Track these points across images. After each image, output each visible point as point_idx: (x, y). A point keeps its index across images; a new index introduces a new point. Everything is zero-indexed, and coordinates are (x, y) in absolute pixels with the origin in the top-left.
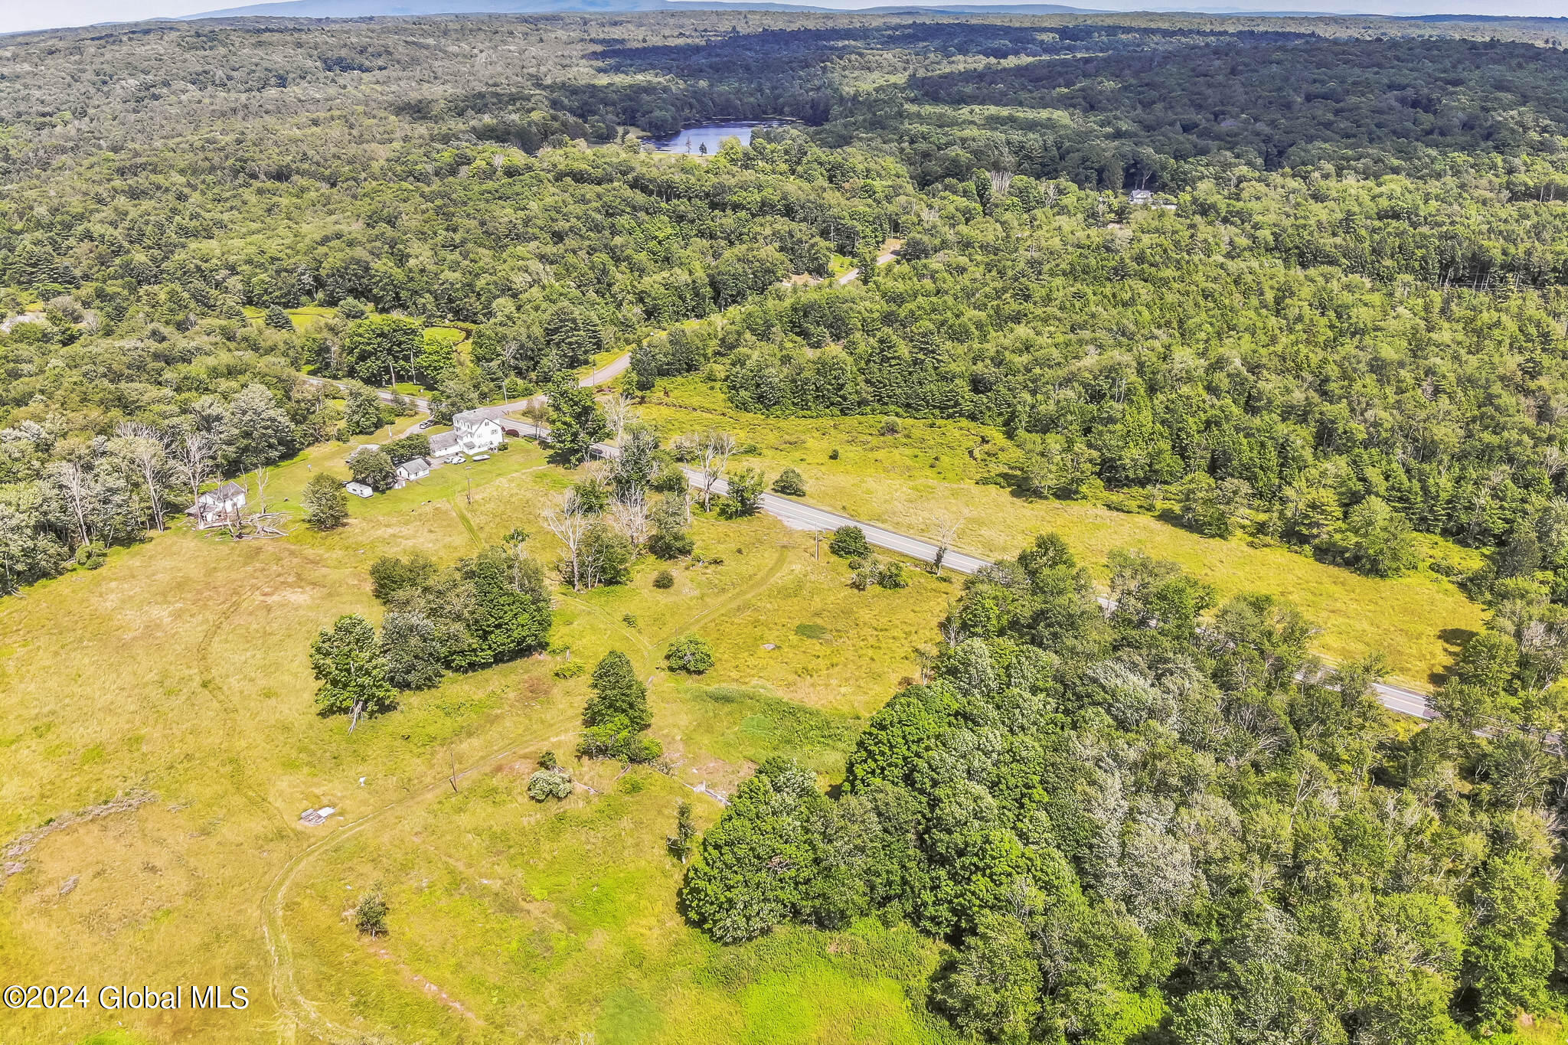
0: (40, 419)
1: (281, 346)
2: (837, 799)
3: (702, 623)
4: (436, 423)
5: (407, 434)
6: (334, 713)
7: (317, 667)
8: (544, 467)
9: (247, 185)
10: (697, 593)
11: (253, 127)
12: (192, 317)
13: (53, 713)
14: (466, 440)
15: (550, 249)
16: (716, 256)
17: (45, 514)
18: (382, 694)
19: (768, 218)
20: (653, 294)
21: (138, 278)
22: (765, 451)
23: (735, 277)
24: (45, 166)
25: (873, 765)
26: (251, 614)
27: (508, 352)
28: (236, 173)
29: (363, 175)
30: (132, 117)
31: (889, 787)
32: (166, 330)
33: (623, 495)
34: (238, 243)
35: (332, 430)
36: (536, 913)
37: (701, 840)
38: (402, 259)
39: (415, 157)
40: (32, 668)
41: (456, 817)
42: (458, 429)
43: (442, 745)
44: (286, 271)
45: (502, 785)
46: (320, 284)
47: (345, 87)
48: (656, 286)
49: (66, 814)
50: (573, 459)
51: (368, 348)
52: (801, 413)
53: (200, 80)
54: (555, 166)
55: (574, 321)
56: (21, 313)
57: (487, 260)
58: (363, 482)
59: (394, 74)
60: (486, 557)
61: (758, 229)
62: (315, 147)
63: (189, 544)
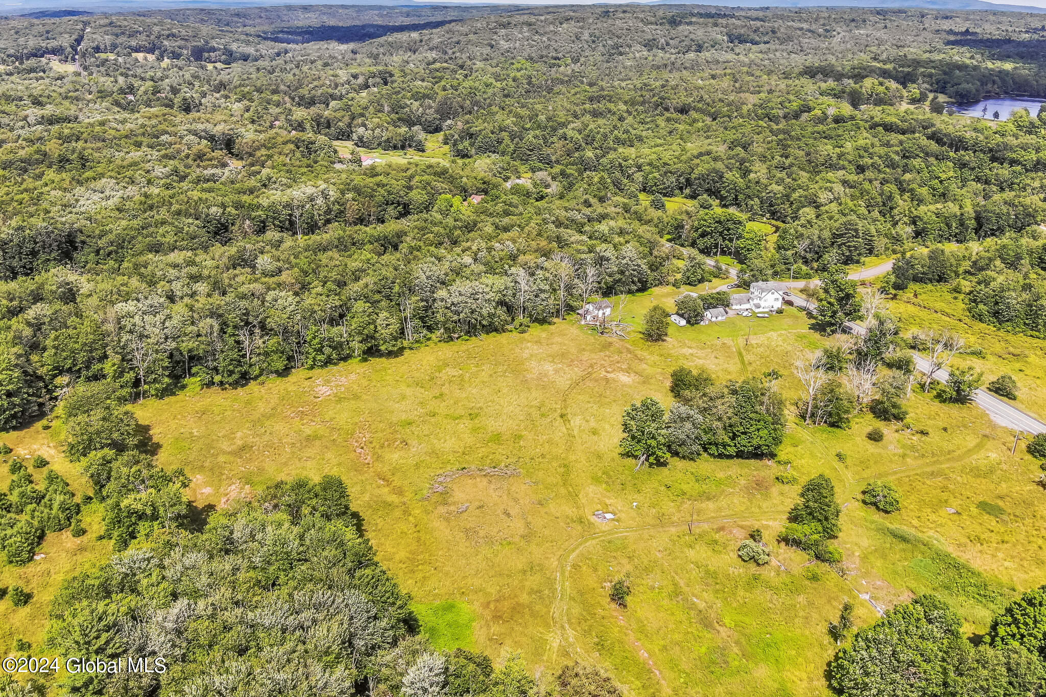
0: (514, 241)
1: (656, 221)
2: (976, 645)
3: (897, 476)
4: (739, 287)
5: (718, 290)
6: (629, 456)
7: (625, 425)
8: (805, 330)
9: (662, 115)
10: (901, 451)
11: (673, 78)
12: (609, 195)
13: (481, 408)
14: (756, 301)
15: (853, 178)
16: (986, 197)
17: (504, 295)
18: (660, 454)
19: (1040, 174)
20: (925, 219)
21: (585, 166)
22: (988, 356)
23: (999, 216)
24: (550, 90)
25: (1015, 630)
26: (596, 381)
27: (801, 246)
28: (657, 106)
29: (736, 114)
30: (605, 65)
31: (1024, 652)
32: (593, 201)
33: (860, 364)
34: (647, 151)
35: (671, 279)
36: (724, 635)
37: (855, 632)
38: (745, 173)
39: (773, 105)
40: (477, 380)
41: (686, 550)
42: (752, 293)
43: (689, 500)
44: (671, 172)
45: (721, 540)
46: (689, 183)
47: (739, 54)
48: (929, 214)
49: (473, 467)
50: (828, 330)
51: (708, 230)
52: (1030, 333)
53: (650, 45)
54: (872, 118)
55: (856, 231)
56: (519, 178)
57: (804, 180)
58: (682, 316)
59: (773, 47)
60: (748, 383)
61: (1028, 182)
62: (709, 92)
63: (574, 331)
